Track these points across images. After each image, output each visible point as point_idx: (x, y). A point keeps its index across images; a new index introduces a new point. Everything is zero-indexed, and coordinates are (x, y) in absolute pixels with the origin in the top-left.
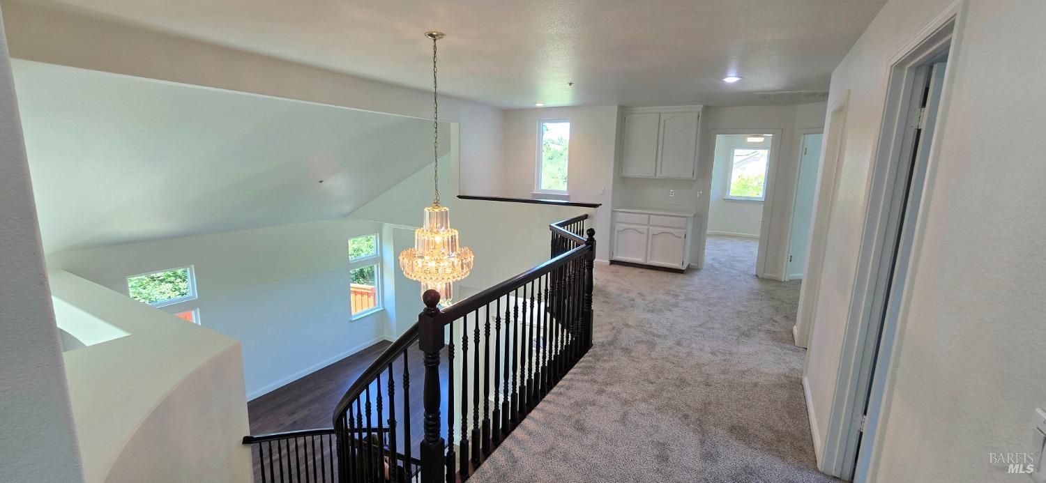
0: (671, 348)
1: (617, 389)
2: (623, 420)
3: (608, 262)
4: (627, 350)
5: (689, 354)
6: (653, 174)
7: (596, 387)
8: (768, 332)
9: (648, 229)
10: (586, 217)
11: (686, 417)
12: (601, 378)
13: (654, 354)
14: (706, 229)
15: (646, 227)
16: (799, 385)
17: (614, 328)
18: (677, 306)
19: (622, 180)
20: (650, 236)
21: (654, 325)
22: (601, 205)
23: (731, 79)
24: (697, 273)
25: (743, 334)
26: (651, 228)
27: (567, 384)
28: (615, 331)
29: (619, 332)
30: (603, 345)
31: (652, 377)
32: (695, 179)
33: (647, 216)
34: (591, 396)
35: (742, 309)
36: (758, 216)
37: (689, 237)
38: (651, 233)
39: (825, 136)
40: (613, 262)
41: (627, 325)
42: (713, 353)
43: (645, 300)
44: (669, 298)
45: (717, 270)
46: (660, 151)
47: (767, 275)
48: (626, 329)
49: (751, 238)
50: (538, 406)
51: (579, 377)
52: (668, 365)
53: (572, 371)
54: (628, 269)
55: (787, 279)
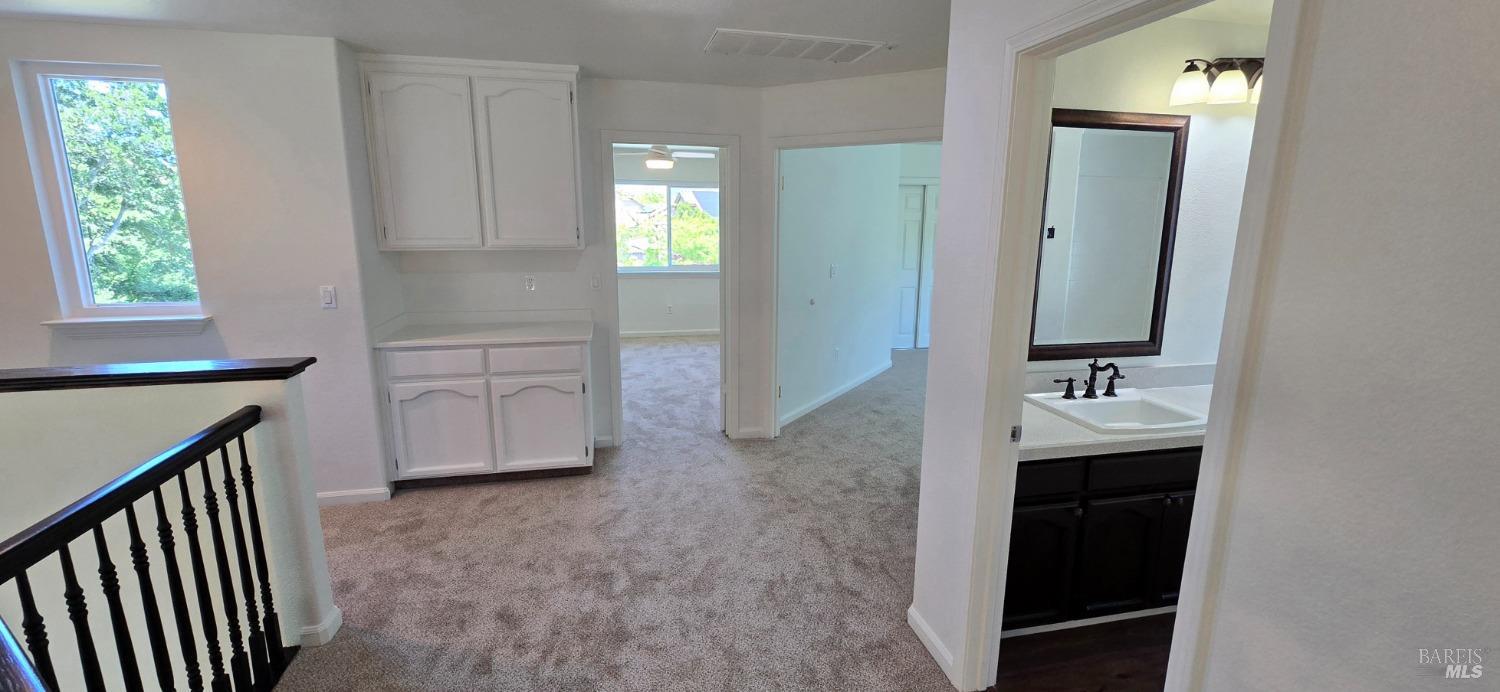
3: (384, 491)
6: (477, 241)
9: (488, 385)
10: (252, 416)
15: (481, 381)
20: (496, 401)
22: (312, 360)
24: (615, 462)
26: (494, 381)
32: (582, 247)
33: (478, 350)
36: (712, 293)
37: (589, 389)
38: (495, 393)
40: (400, 487)
46: (485, 177)
47: (747, 431)
49: (702, 337)
54: (449, 496)
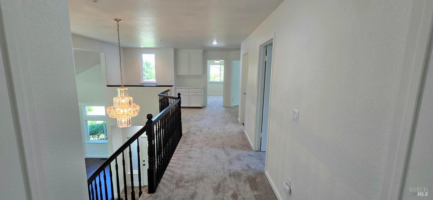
0: (207, 131)
1: (196, 145)
2: (202, 152)
4: (194, 134)
5: (213, 131)
6: (188, 74)
7: (189, 146)
8: (232, 121)
9: (189, 94)
10: (168, 90)
11: (219, 147)
12: (190, 143)
13: (203, 133)
14: (207, 93)
15: (188, 93)
16: (244, 132)
17: (187, 128)
18: (204, 118)
19: (177, 76)
20: (190, 96)
21: (199, 125)
22: (173, 85)
23: (215, 43)
24: (205, 108)
25: (226, 123)
26: (190, 93)
27: (180, 147)
28: (188, 129)
29: (189, 129)
30: (186, 134)
31: (205, 139)
32: (202, 75)
33: (188, 89)
34: (189, 149)
35: (223, 116)
36: (222, 86)
37: (202, 95)
38: (190, 95)
39: (241, 61)
41: (191, 127)
42: (220, 130)
43: (193, 118)
44: (201, 116)
45: (212, 106)
46: (190, 66)
47: (227, 105)
48: (191, 128)
49: (220, 95)
50: (173, 156)
51: (183, 144)
52: (208, 135)
53: (179, 143)
55: (232, 106)
